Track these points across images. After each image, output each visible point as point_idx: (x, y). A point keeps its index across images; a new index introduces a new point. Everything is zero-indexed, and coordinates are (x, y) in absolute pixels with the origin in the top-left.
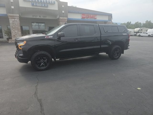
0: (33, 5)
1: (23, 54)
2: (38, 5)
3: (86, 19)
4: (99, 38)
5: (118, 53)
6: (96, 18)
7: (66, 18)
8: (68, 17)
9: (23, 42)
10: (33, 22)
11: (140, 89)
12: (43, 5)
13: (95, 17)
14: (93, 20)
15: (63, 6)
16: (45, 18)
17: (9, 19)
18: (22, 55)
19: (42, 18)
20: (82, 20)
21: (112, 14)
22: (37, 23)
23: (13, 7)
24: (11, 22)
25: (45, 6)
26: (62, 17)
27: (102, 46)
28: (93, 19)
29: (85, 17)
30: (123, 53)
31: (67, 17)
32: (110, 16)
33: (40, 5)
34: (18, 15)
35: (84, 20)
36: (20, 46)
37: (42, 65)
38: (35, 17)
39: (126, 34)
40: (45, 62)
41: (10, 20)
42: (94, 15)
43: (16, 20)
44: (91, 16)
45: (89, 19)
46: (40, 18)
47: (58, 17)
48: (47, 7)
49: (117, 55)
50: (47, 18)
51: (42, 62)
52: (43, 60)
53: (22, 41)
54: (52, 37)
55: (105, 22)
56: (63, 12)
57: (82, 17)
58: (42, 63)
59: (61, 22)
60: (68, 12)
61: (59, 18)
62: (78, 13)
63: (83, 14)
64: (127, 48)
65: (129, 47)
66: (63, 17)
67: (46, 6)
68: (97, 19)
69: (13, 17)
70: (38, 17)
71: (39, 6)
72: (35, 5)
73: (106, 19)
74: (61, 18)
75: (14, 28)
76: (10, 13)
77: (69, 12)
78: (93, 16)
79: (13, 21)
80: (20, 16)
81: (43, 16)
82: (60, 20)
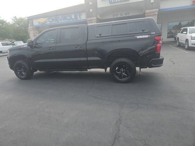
0: (111, 3)
2: (116, 1)
7: (156, 10)
8: (159, 8)
16: (128, 15)
17: (87, 23)
19: (124, 16)
23: (91, 10)
26: (149, 9)
33: (119, 0)
34: (95, 18)
38: (115, 17)
39: (147, 36)
46: (121, 16)
50: (130, 15)
56: (152, 1)
61: (145, 12)
66: (152, 9)
69: (91, 21)
70: (119, 16)
71: (118, 2)
72: (113, 2)
74: (147, 11)
76: (89, 17)
80: (97, 18)
81: (125, 14)
82: (146, 15)
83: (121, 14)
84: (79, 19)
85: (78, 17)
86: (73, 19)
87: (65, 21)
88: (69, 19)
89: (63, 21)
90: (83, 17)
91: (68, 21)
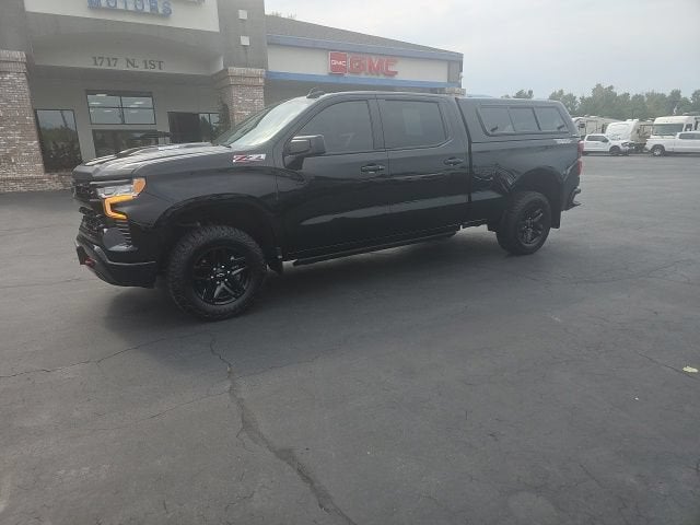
0: (94, 4)
1: (134, 242)
2: (120, 6)
3: (349, 77)
4: (464, 161)
5: (535, 227)
6: (396, 73)
7: (259, 71)
8: (266, 68)
9: (130, 183)
10: (94, 92)
11: (695, 370)
12: (147, 9)
13: (391, 69)
14: (381, 79)
15: (243, 15)
16: (157, 70)
18: (123, 248)
19: (141, 68)
20: (334, 80)
21: (461, 56)
22: (110, 93)
25: (154, 13)
26: (240, 65)
27: (477, 196)
28: (382, 77)
29: (343, 68)
30: (557, 226)
31: (263, 64)
32: (454, 62)
33: (131, 7)
34: (19, 55)
35: (342, 80)
36: (114, 206)
37: (220, 294)
38: (105, 66)
40: (231, 279)
42: (385, 60)
43: (11, 80)
44: (371, 61)
45: (364, 77)
46: (131, 69)
47: (222, 68)
48: (167, 15)
49: (535, 235)
50: (169, 68)
51: (222, 279)
52: (224, 271)
53: (126, 178)
54: (263, 156)
56: (245, 41)
57: (333, 66)
58: (223, 285)
59: (235, 92)
60: (268, 44)
61: (226, 70)
62: (313, 48)
63: (336, 53)
64: (571, 205)
65: (577, 198)
66: (246, 65)
67: (160, 11)
68: (397, 77)
70: (122, 66)
71: (126, 11)
73: (436, 75)
74: (236, 70)
77: (273, 44)
78: (380, 63)
80: (29, 58)
81: (145, 62)
82: (232, 81)
83: (128, 61)
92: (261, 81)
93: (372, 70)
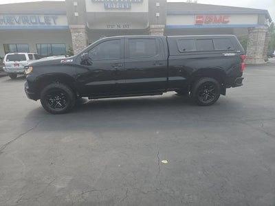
3: (205, 25)
6: (228, 22)
7: (162, 26)
8: (166, 25)
11: (166, 162)
12: (123, 7)
13: (225, 20)
14: (221, 25)
15: (158, 4)
16: (127, 28)
17: (70, 33)
19: (122, 28)
20: (197, 27)
24: (73, 38)
25: (125, 8)
28: (221, 24)
29: (201, 22)
30: (224, 94)
31: (164, 23)
33: (118, 7)
34: (83, 26)
35: (201, 27)
38: (111, 28)
41: (73, 34)
42: (223, 16)
43: (81, 34)
44: (216, 18)
45: (212, 25)
54: (72, 60)
55: (250, 29)
56: (158, 15)
59: (153, 34)
60: (167, 15)
61: (149, 27)
62: (188, 14)
66: (158, 24)
68: (229, 24)
69: (77, 30)
70: (116, 28)
72: (109, 7)
73: (252, 21)
74: (153, 26)
75: (77, 47)
76: (73, 24)
77: (169, 14)
78: (221, 17)
79: (77, 37)
80: (86, 27)
81: (123, 26)
82: (151, 30)
83: (118, 25)
84: (53, 24)
85: (52, 22)
86: (42, 23)
87: (27, 25)
88: (36, 23)
89: (22, 24)
90: (62, 22)
91: (32, 25)
92: (163, 30)
93: (216, 21)
